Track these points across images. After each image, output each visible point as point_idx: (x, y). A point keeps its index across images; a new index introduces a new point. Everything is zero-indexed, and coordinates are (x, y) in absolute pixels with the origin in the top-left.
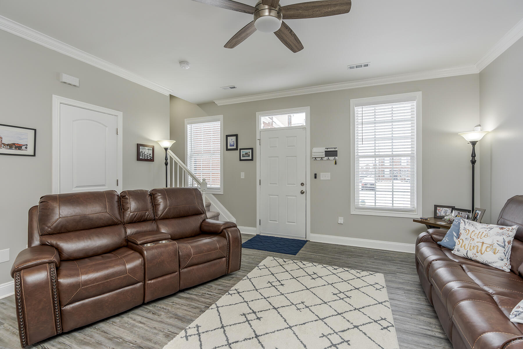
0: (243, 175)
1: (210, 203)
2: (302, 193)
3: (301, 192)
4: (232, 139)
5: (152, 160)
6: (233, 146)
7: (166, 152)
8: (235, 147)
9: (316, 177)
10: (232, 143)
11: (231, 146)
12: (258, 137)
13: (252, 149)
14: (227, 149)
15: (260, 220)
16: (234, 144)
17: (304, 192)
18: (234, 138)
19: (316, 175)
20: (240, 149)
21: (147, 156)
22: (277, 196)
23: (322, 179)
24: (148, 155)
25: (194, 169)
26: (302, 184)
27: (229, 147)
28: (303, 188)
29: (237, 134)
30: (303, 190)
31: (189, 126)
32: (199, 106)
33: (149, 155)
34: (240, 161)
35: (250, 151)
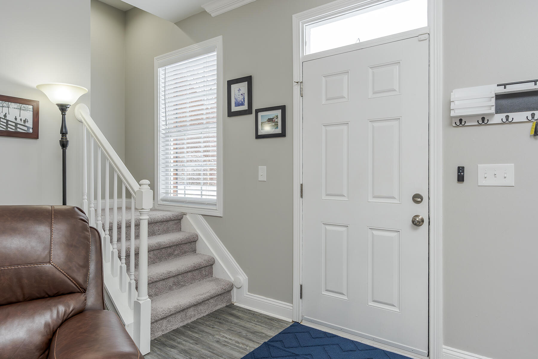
0: (262, 173)
1: (197, 236)
2: (417, 223)
3: (413, 222)
4: (239, 90)
5: (34, 135)
6: (242, 104)
7: (64, 115)
8: (245, 107)
9: (461, 178)
10: (240, 99)
11: (237, 104)
12: (297, 77)
13: (283, 108)
14: (231, 114)
15: (301, 286)
16: (244, 99)
17: (423, 221)
18: (244, 86)
19: (461, 170)
20: (257, 111)
21: (14, 124)
22: (344, 229)
23: (482, 182)
24: (18, 121)
25: (174, 162)
26: (417, 198)
27: (234, 109)
28: (421, 210)
29: (251, 76)
30: (417, 216)
31: (161, 71)
32: (177, 26)
33: (22, 123)
34: (256, 138)
35: (279, 113)
